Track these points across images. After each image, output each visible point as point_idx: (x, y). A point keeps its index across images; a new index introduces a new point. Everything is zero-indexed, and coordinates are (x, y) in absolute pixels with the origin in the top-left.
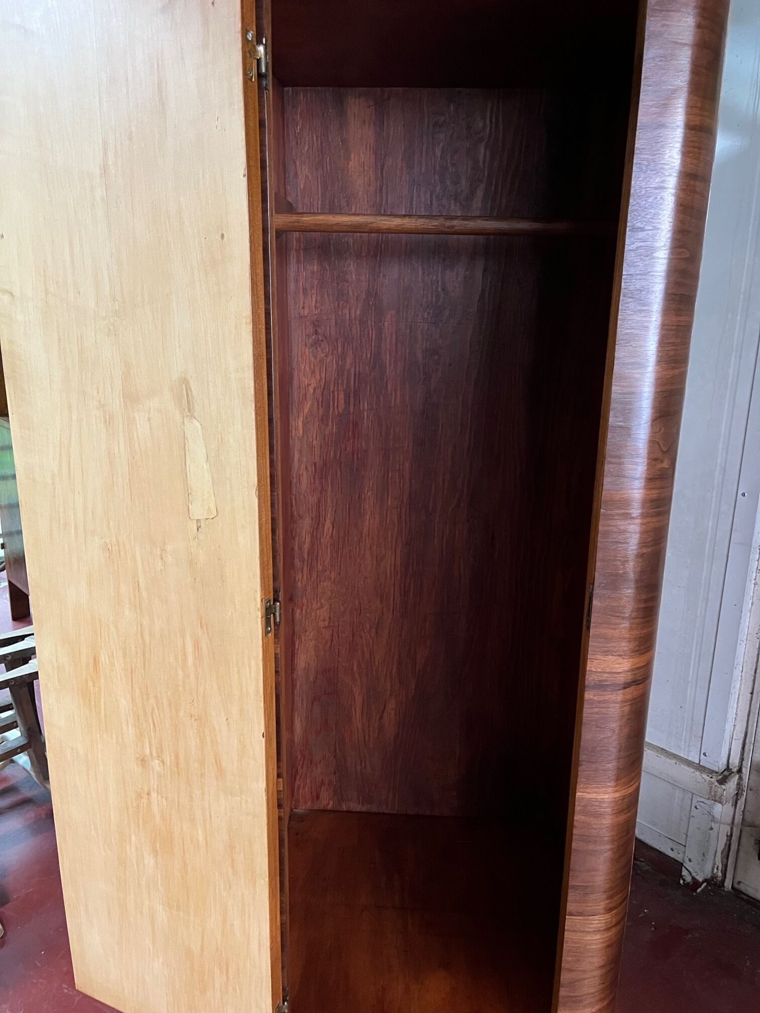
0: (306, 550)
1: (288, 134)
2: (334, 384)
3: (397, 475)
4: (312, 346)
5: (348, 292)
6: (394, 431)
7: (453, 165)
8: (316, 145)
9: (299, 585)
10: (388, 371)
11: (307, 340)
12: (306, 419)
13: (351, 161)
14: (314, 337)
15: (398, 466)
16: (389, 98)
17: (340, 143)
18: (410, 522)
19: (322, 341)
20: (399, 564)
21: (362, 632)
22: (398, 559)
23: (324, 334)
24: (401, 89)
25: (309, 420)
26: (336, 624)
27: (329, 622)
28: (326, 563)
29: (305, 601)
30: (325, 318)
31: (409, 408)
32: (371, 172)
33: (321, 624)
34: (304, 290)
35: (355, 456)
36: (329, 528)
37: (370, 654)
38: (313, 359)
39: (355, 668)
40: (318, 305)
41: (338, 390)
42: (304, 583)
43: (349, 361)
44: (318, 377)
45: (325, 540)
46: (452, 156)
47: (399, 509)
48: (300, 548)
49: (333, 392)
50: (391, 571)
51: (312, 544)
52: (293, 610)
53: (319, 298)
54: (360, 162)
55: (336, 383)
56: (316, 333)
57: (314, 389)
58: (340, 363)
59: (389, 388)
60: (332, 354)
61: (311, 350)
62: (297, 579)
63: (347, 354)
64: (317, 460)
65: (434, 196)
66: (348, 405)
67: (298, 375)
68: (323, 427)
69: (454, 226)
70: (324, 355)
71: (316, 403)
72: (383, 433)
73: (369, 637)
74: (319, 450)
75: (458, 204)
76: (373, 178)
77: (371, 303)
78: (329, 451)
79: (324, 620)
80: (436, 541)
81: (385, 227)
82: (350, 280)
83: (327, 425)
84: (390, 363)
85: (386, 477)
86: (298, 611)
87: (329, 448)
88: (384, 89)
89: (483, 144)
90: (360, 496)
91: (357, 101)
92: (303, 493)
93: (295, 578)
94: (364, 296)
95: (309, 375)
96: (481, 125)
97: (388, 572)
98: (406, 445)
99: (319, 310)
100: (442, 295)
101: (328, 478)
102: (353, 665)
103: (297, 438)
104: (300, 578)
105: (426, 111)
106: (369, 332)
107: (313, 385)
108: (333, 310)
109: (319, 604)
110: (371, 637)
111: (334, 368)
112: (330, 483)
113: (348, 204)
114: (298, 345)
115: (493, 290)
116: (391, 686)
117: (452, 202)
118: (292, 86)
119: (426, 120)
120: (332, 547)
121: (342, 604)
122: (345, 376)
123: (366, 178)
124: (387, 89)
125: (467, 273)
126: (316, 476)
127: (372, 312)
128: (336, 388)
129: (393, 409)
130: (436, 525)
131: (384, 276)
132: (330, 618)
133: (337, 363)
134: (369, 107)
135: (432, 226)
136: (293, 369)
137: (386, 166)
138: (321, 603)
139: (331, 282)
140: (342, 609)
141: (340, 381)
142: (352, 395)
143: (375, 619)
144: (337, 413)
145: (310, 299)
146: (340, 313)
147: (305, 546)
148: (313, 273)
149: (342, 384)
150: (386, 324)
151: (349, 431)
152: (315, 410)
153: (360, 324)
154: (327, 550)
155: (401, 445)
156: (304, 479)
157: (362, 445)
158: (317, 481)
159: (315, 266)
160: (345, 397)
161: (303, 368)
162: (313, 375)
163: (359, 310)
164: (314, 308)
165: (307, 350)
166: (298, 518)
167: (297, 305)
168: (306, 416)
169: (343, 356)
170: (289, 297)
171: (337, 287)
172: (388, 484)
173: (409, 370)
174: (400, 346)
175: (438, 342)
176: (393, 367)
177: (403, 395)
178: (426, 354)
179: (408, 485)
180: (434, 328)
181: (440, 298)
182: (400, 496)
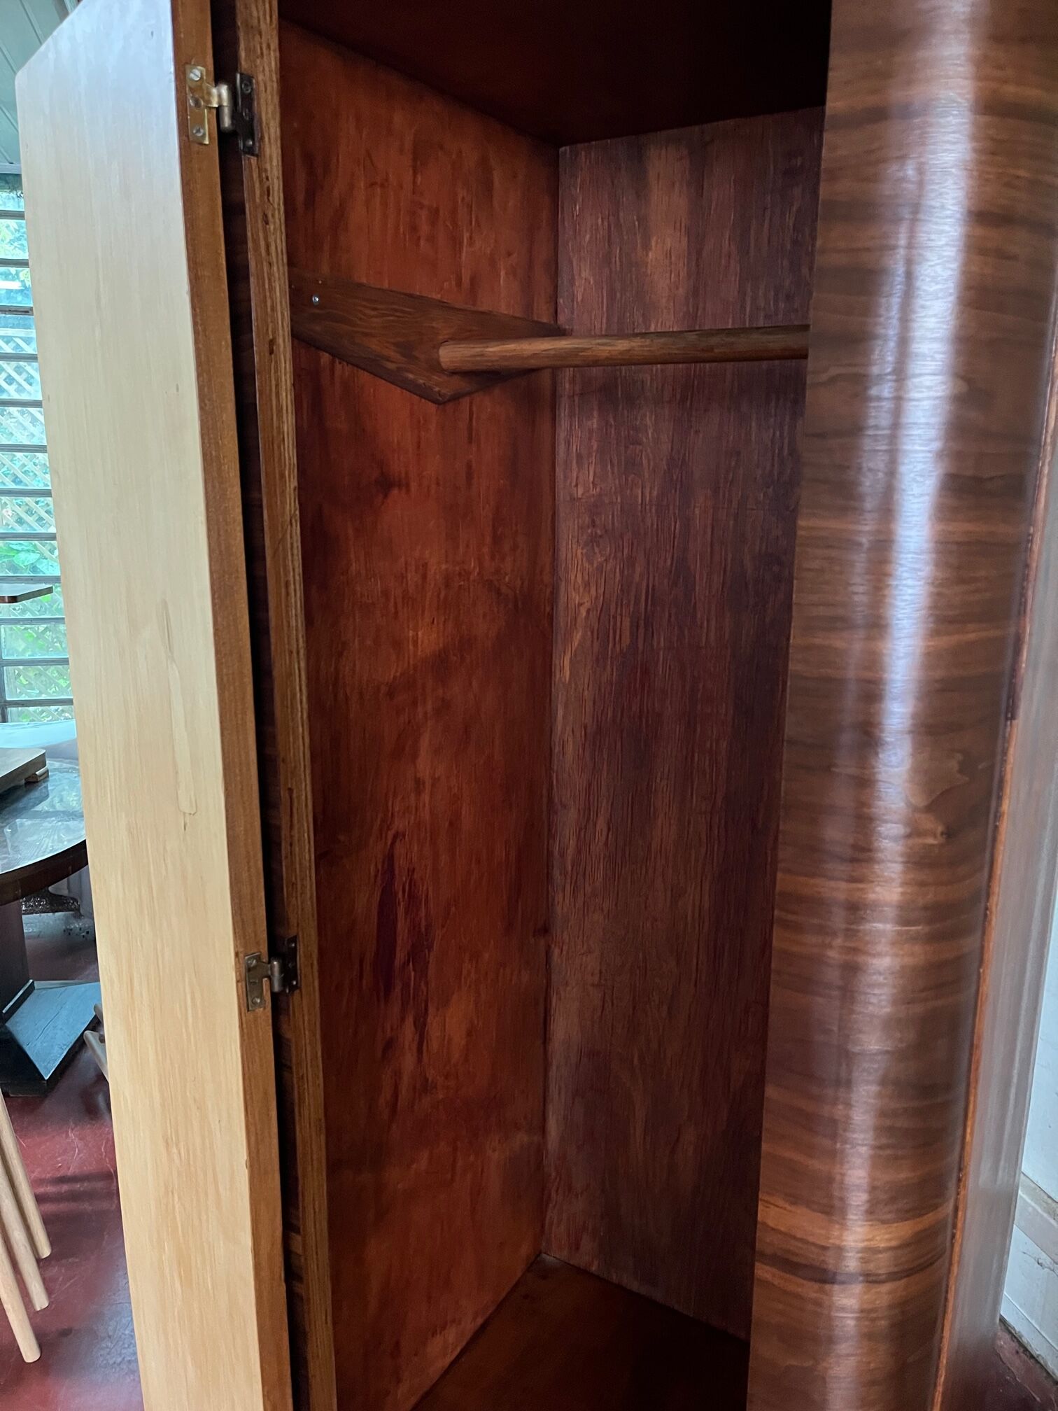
0: (570, 858)
1: (563, 219)
2: (617, 605)
4: (587, 544)
5: (641, 459)
6: (704, 686)
8: (601, 232)
9: (559, 910)
10: (697, 588)
11: (580, 534)
12: (575, 655)
13: (651, 250)
15: (708, 744)
16: (712, 140)
17: (637, 223)
18: (727, 841)
19: (601, 536)
20: (706, 906)
21: (648, 1006)
22: (706, 898)
23: (605, 526)
24: (731, 123)
25: (578, 659)
26: (610, 983)
27: (600, 978)
28: (597, 884)
29: (566, 937)
30: (607, 501)
32: (681, 265)
33: (589, 978)
34: (579, 457)
35: (644, 720)
36: (602, 829)
37: (659, 1045)
38: (586, 565)
39: (636, 1061)
40: (597, 480)
41: (621, 615)
42: (565, 909)
43: (638, 570)
44: (593, 593)
45: (597, 848)
48: (562, 855)
49: (615, 618)
50: (693, 916)
51: (579, 851)
52: (548, 947)
53: (599, 470)
54: (665, 250)
55: (619, 604)
56: (593, 524)
57: (588, 611)
58: (626, 572)
59: (699, 616)
60: (615, 557)
61: (585, 551)
62: (556, 901)
63: (636, 558)
64: (588, 721)
66: (633, 639)
67: (567, 590)
68: (598, 671)
70: (603, 559)
71: (589, 633)
72: (687, 688)
73: (657, 1016)
74: (592, 705)
76: (683, 274)
77: (675, 478)
78: (605, 710)
79: (592, 974)
82: (644, 440)
83: (605, 669)
84: (701, 574)
85: (689, 760)
86: (556, 951)
87: (606, 704)
88: (705, 126)
90: (648, 787)
91: (664, 152)
92: (567, 769)
93: (554, 900)
94: (664, 465)
95: (581, 590)
97: (689, 917)
98: (724, 711)
99: (598, 490)
101: (602, 752)
102: (633, 1055)
103: (561, 685)
104: (561, 900)
105: (771, 152)
106: (670, 525)
107: (587, 605)
108: (618, 490)
109: (585, 947)
110: (661, 1017)
111: (617, 580)
112: (606, 759)
114: (567, 544)
116: (690, 1105)
118: (570, 145)
119: (772, 169)
120: (606, 859)
121: (619, 955)
122: (633, 594)
123: (673, 275)
124: (709, 127)
126: (587, 745)
127: (676, 491)
128: (619, 612)
129: (704, 650)
131: (697, 432)
132: (601, 972)
133: (622, 572)
134: (681, 159)
136: (560, 579)
137: (704, 252)
138: (588, 945)
139: (617, 444)
140: (619, 961)
141: (625, 601)
142: (642, 623)
143: (668, 989)
144: (618, 649)
145: (587, 472)
146: (628, 492)
147: (569, 851)
148: (591, 431)
149: (628, 605)
150: (697, 511)
151: (636, 680)
152: (589, 643)
153: (656, 510)
154: (599, 863)
155: (715, 711)
156: (570, 748)
157: (654, 705)
158: (587, 754)
159: (595, 421)
160: (631, 626)
161: (573, 578)
162: (587, 589)
163: (656, 488)
164: (591, 485)
165: (579, 551)
166: (560, 807)
167: (568, 482)
168: (575, 651)
169: (631, 562)
170: (557, 469)
171: (626, 452)
172: (692, 773)
173: (731, 588)
174: (717, 548)
175: (780, 542)
176: (706, 583)
177: (720, 629)
178: (760, 562)
179: (724, 779)
180: (774, 519)
181: (785, 468)
182: (711, 794)
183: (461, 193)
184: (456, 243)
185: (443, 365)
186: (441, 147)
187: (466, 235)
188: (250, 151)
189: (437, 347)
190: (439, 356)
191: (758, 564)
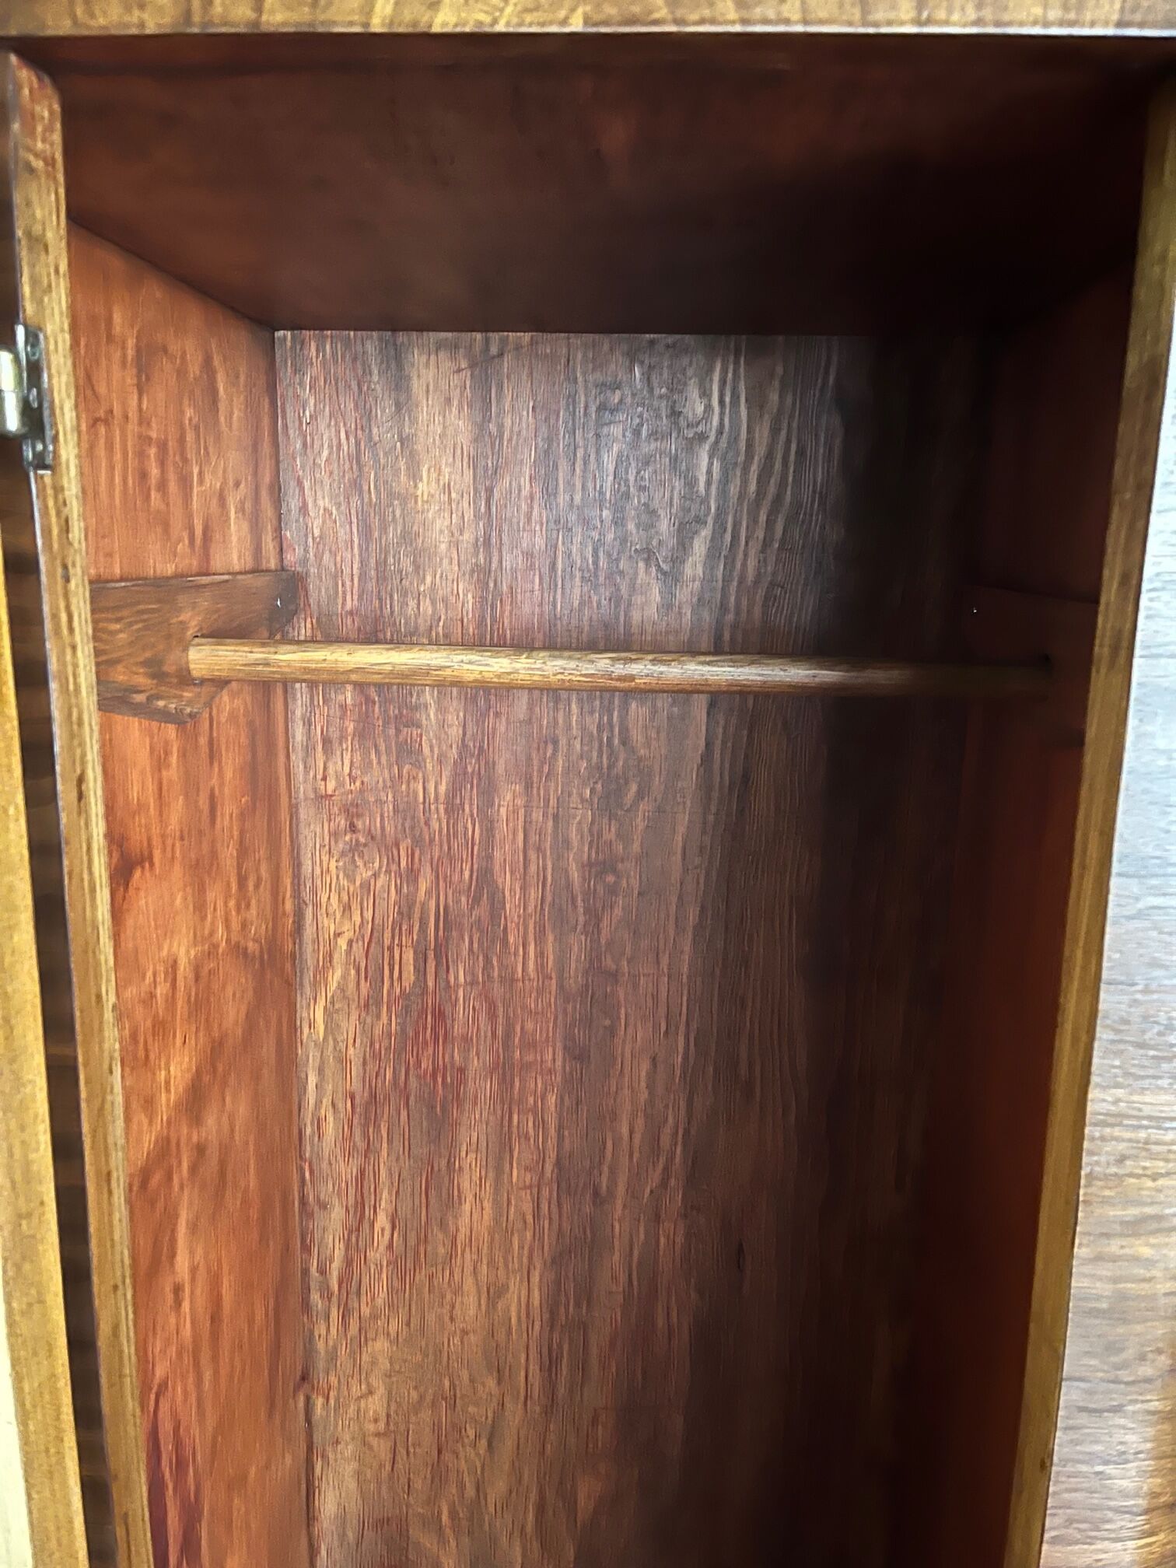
0: (335, 1275)
1: (285, 426)
2: (393, 930)
3: (531, 1118)
4: (343, 854)
5: (420, 745)
6: (522, 1028)
7: (642, 489)
8: (346, 449)
9: (321, 1346)
10: (508, 906)
11: (333, 843)
12: (333, 1003)
13: (421, 480)
14: (347, 838)
15: (531, 1100)
16: (501, 355)
17: (398, 444)
18: (561, 1217)
19: (365, 845)
20: (536, 1301)
21: (459, 1445)
22: (536, 1294)
23: (370, 830)
24: (526, 337)
25: (337, 1007)
26: (402, 1427)
27: (388, 1423)
28: (380, 1302)
29: (333, 1380)
30: (372, 799)
31: (554, 981)
32: (466, 505)
33: (371, 1427)
34: (327, 742)
35: (440, 1080)
36: (383, 1230)
37: (478, 1490)
38: (344, 882)
39: (445, 1518)
40: (356, 772)
41: (401, 946)
42: (331, 1343)
43: (423, 886)
44: (357, 918)
45: (378, 1254)
46: (638, 473)
47: (535, 1191)
48: (322, 1271)
49: (391, 949)
50: (519, 1318)
51: (348, 1262)
52: (308, 1399)
53: (357, 758)
54: (442, 483)
55: (397, 931)
56: (353, 828)
57: (350, 943)
58: (405, 890)
59: (511, 940)
60: (388, 871)
61: (341, 864)
62: (316, 1334)
63: (419, 870)
64: (356, 1085)
65: (601, 554)
66: (421, 978)
67: (315, 917)
68: (369, 1020)
69: (632, 678)
70: (370, 873)
71: (353, 972)
72: (500, 1032)
73: (473, 1455)
74: (361, 1068)
75: (654, 569)
76: (469, 515)
77: (470, 770)
78: (382, 1070)
79: (376, 1421)
80: (616, 1257)
81: (471, 677)
82: (424, 722)
83: (378, 1017)
84: (512, 889)
85: (506, 1123)
86: (319, 1402)
87: (383, 1065)
88: (491, 334)
89: (707, 447)
90: (450, 1165)
91: (433, 357)
92: (326, 1156)
93: (312, 1332)
94: (454, 754)
95: (338, 916)
96: (700, 409)
97: (514, 1321)
98: (550, 1057)
99: (358, 783)
100: (622, 756)
101: (379, 1126)
102: (440, 1513)
103: (312, 1044)
104: (323, 1332)
105: (580, 379)
106: (466, 828)
107: (348, 935)
108: (389, 784)
109: (364, 1387)
110: (478, 1454)
111: (392, 901)
112: (385, 1135)
113: (417, 568)
114: (314, 854)
115: (729, 744)
116: (524, 1556)
117: (641, 565)
118: (292, 329)
119: (583, 399)
120: (391, 1267)
121: (416, 1388)
122: (417, 916)
123: (454, 516)
124: (495, 337)
125: (675, 709)
126: (355, 1122)
127: (472, 787)
128: (396, 942)
129: (520, 983)
130: (617, 1224)
131: (497, 715)
132: (388, 1416)
133: (399, 891)
134: (459, 371)
135: (581, 675)
136: (304, 902)
137: (496, 494)
138: (368, 1385)
139: (384, 726)
140: (414, 1395)
141: (404, 927)
142: (431, 955)
143: (487, 1418)
144: (398, 991)
145: (340, 763)
146: (404, 787)
147: (333, 1266)
148: (343, 707)
149: (410, 931)
150: (503, 811)
151: (425, 1028)
152: (352, 985)
153: (446, 810)
154: (380, 1273)
155: (539, 1058)
156: (330, 1128)
157: (453, 1057)
158: (357, 1132)
159: (349, 695)
160: (415, 960)
161: (324, 900)
162: (347, 913)
163: (444, 783)
164: (347, 778)
165: (333, 864)
166: (316, 1209)
167: (312, 774)
168: (333, 997)
169: (413, 875)
170: (293, 757)
171: (397, 735)
172: (510, 1139)
173: (553, 904)
174: (532, 855)
175: (614, 847)
176: (520, 899)
177: (541, 955)
178: (590, 872)
179: (555, 1141)
180: (605, 821)
181: (617, 760)
182: (537, 1163)
183: (189, 412)
184: (185, 482)
185: (195, 674)
186: (165, 350)
187: (196, 471)
188: (41, 463)
189: (186, 649)
190: (187, 663)
191: (587, 873)
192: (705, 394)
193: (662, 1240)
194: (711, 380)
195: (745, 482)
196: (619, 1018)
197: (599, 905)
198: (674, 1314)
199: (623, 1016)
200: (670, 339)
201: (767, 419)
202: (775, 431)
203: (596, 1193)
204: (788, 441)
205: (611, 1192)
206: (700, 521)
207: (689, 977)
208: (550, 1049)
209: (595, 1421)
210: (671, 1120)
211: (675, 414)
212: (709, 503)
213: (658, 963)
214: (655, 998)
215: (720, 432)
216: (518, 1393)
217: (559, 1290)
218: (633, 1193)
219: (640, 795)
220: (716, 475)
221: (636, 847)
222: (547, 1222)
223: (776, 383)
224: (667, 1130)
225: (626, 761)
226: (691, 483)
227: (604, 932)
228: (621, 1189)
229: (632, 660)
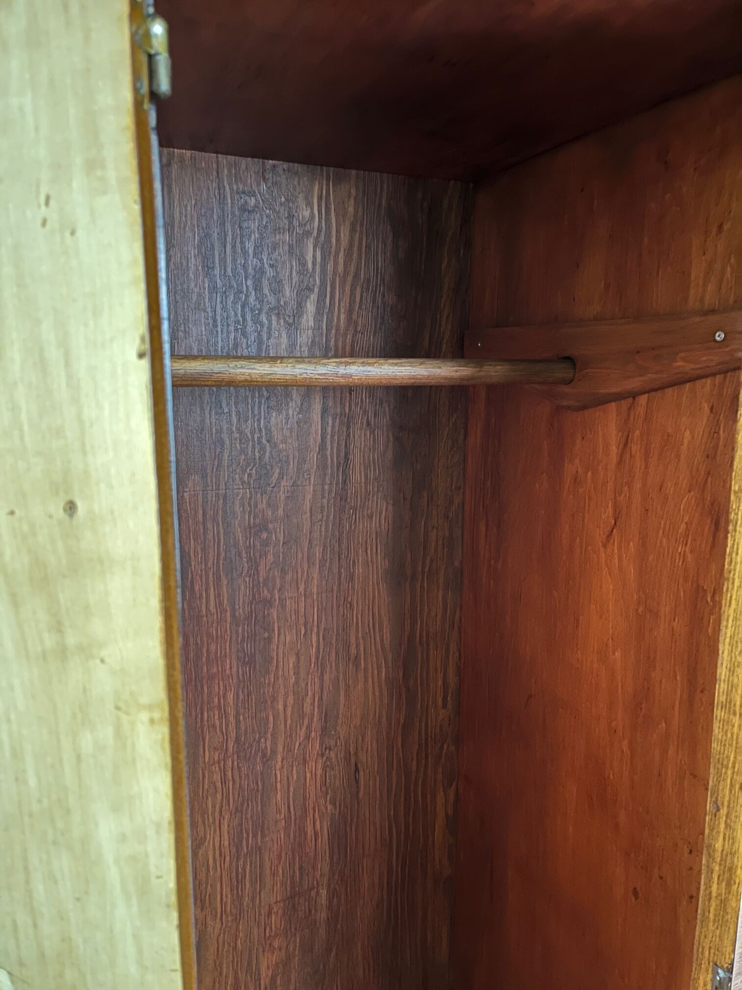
3: (217, 713)
6: (207, 650)
15: (216, 700)
18: (240, 777)
22: (226, 837)
24: (188, 153)
31: (228, 613)
46: (269, 255)
47: (222, 763)
50: (214, 859)
65: (247, 310)
75: (282, 321)
80: (279, 796)
84: (196, 552)
85: (199, 720)
89: (312, 240)
96: (307, 214)
97: (211, 862)
100: (268, 449)
105: (227, 187)
115: (336, 438)
117: (274, 318)
119: (229, 201)
129: (205, 619)
130: (278, 773)
150: (187, 495)
155: (220, 669)
172: (202, 731)
173: (225, 559)
174: (209, 525)
175: (265, 513)
176: (201, 557)
177: (218, 596)
178: (250, 532)
179: (234, 724)
180: (259, 495)
181: (265, 452)
182: (223, 743)
191: (248, 533)
192: (309, 204)
193: (308, 775)
194: (312, 197)
195: (336, 264)
196: (273, 630)
197: (258, 555)
198: (318, 823)
199: (276, 629)
200: (285, 165)
201: (348, 223)
202: (353, 230)
203: (264, 755)
204: (361, 240)
205: (274, 752)
206: (310, 289)
207: (318, 594)
208: (228, 661)
209: (270, 914)
210: (310, 693)
211: (290, 217)
212: (314, 277)
213: (298, 589)
214: (297, 612)
215: (319, 231)
216: (216, 913)
217: (242, 829)
218: (288, 749)
219: (281, 476)
220: (319, 259)
221: (280, 512)
222: (231, 783)
223: (352, 201)
224: (308, 700)
225: (271, 452)
226: (303, 264)
227: (261, 573)
228: (280, 748)
229: (350, 364)
